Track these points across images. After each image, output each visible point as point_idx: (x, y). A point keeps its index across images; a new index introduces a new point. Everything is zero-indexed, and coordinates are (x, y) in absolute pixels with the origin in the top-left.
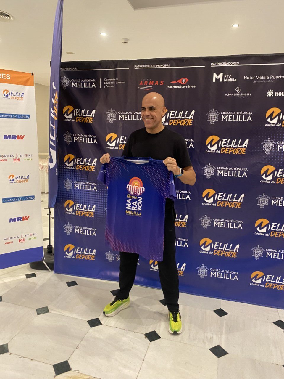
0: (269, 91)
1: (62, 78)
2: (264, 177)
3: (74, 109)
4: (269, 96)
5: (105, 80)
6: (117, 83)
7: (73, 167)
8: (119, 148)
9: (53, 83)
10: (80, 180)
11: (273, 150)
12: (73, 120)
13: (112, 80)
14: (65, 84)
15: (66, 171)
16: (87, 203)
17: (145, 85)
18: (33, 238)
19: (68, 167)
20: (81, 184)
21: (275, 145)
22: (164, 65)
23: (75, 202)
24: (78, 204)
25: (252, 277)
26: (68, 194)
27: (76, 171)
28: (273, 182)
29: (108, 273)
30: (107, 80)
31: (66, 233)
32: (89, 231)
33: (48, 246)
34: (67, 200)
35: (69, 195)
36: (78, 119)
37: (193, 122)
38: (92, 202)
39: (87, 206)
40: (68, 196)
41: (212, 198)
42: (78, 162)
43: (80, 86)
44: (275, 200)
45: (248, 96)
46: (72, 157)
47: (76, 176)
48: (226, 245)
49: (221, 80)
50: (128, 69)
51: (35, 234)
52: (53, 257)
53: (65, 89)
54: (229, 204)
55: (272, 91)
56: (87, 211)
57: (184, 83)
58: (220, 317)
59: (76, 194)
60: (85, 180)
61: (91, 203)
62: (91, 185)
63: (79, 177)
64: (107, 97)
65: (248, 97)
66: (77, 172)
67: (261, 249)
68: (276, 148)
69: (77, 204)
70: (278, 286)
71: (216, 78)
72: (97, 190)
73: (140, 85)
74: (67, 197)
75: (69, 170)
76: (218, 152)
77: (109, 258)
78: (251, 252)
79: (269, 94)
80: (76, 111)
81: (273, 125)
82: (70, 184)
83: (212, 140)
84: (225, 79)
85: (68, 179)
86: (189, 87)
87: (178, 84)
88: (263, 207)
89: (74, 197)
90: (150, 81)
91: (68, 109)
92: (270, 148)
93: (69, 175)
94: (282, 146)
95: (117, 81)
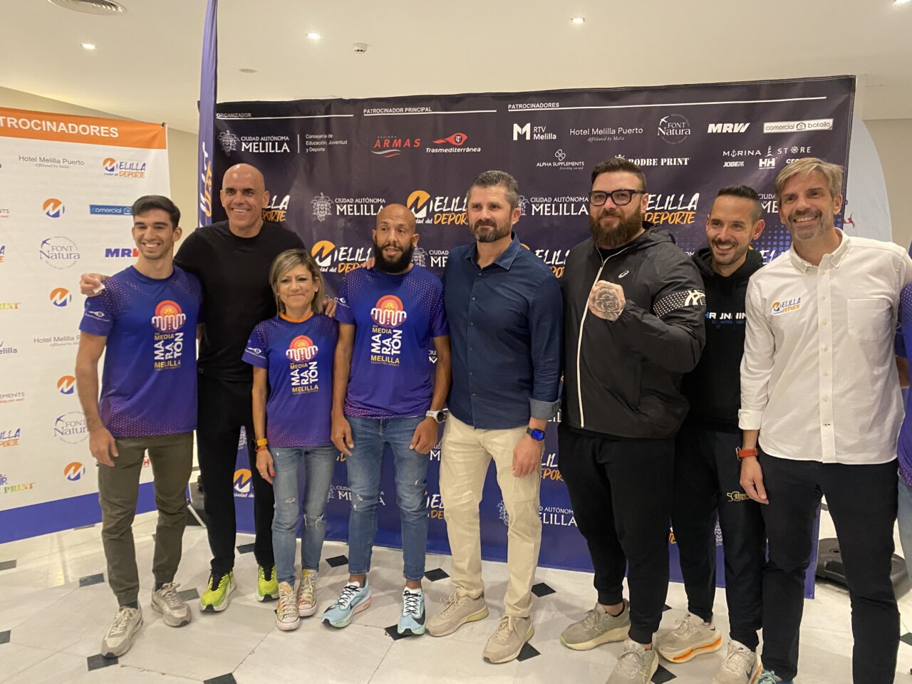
0: (618, 156)
1: (223, 135)
6: (331, 143)
8: (337, 270)
9: (204, 144)
14: (229, 145)
17: (384, 146)
22: (419, 109)
30: (311, 137)
43: (258, 149)
45: (579, 166)
48: (551, 457)
49: (528, 138)
50: (352, 116)
53: (229, 154)
55: (622, 157)
57: (460, 142)
58: (540, 597)
64: (311, 169)
65: (579, 168)
71: (518, 133)
73: (375, 147)
84: (535, 135)
86: (468, 150)
87: (448, 145)
90: (394, 138)
95: (331, 139)
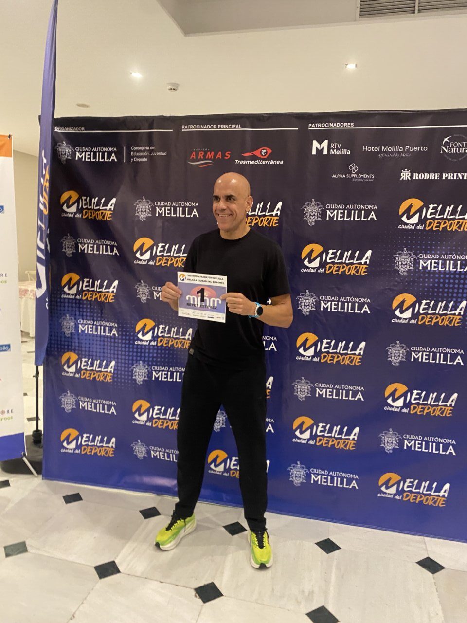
0: (404, 170)
1: (60, 145)
2: (397, 313)
3: (80, 198)
4: (404, 179)
5: (133, 148)
6: (153, 154)
7: (76, 295)
8: (155, 263)
9: (43, 151)
10: (88, 318)
11: (411, 268)
12: (78, 216)
13: (144, 148)
14: (65, 154)
15: (64, 303)
16: (100, 357)
17: (199, 158)
18: (5, 419)
19: (69, 294)
20: (90, 324)
21: (415, 260)
22: (230, 126)
23: (80, 356)
24: (85, 358)
25: (380, 484)
26: (68, 342)
27: (81, 302)
28: (413, 322)
29: (137, 479)
30: (136, 148)
31: (64, 409)
32: (103, 405)
33: (34, 431)
34: (65, 352)
35: (70, 343)
36: (86, 213)
37: (280, 221)
38: (109, 356)
39: (100, 363)
40: (68, 346)
41: (313, 348)
42: (86, 286)
43: (90, 158)
44: (417, 352)
45: (370, 178)
46: (75, 277)
47: (81, 310)
48: (337, 428)
49: (325, 152)
50: (172, 131)
51: (10, 412)
52: (41, 450)
53: (65, 162)
54: (341, 358)
55: (408, 170)
56: (100, 372)
57: (265, 155)
58: (328, 553)
59: (81, 341)
60: (97, 317)
61: (107, 357)
62: (107, 326)
63: (86, 312)
64: (135, 177)
65: (369, 180)
66: (83, 304)
67: (396, 434)
68: (417, 265)
69: (84, 360)
70: (424, 498)
71: (317, 148)
72: (118, 334)
73: (191, 158)
74: (66, 347)
75: (70, 301)
76: (321, 271)
77: (138, 452)
78: (379, 441)
79: (404, 176)
80: (83, 200)
81: (411, 227)
82: (71, 324)
83: (312, 251)
84: (331, 150)
85: (67, 315)
86: (272, 162)
87: (254, 158)
88: (398, 364)
89: (79, 346)
90: (208, 151)
91: (70, 197)
92: (406, 264)
93: (70, 309)
94: (426, 261)
95: (153, 151)
